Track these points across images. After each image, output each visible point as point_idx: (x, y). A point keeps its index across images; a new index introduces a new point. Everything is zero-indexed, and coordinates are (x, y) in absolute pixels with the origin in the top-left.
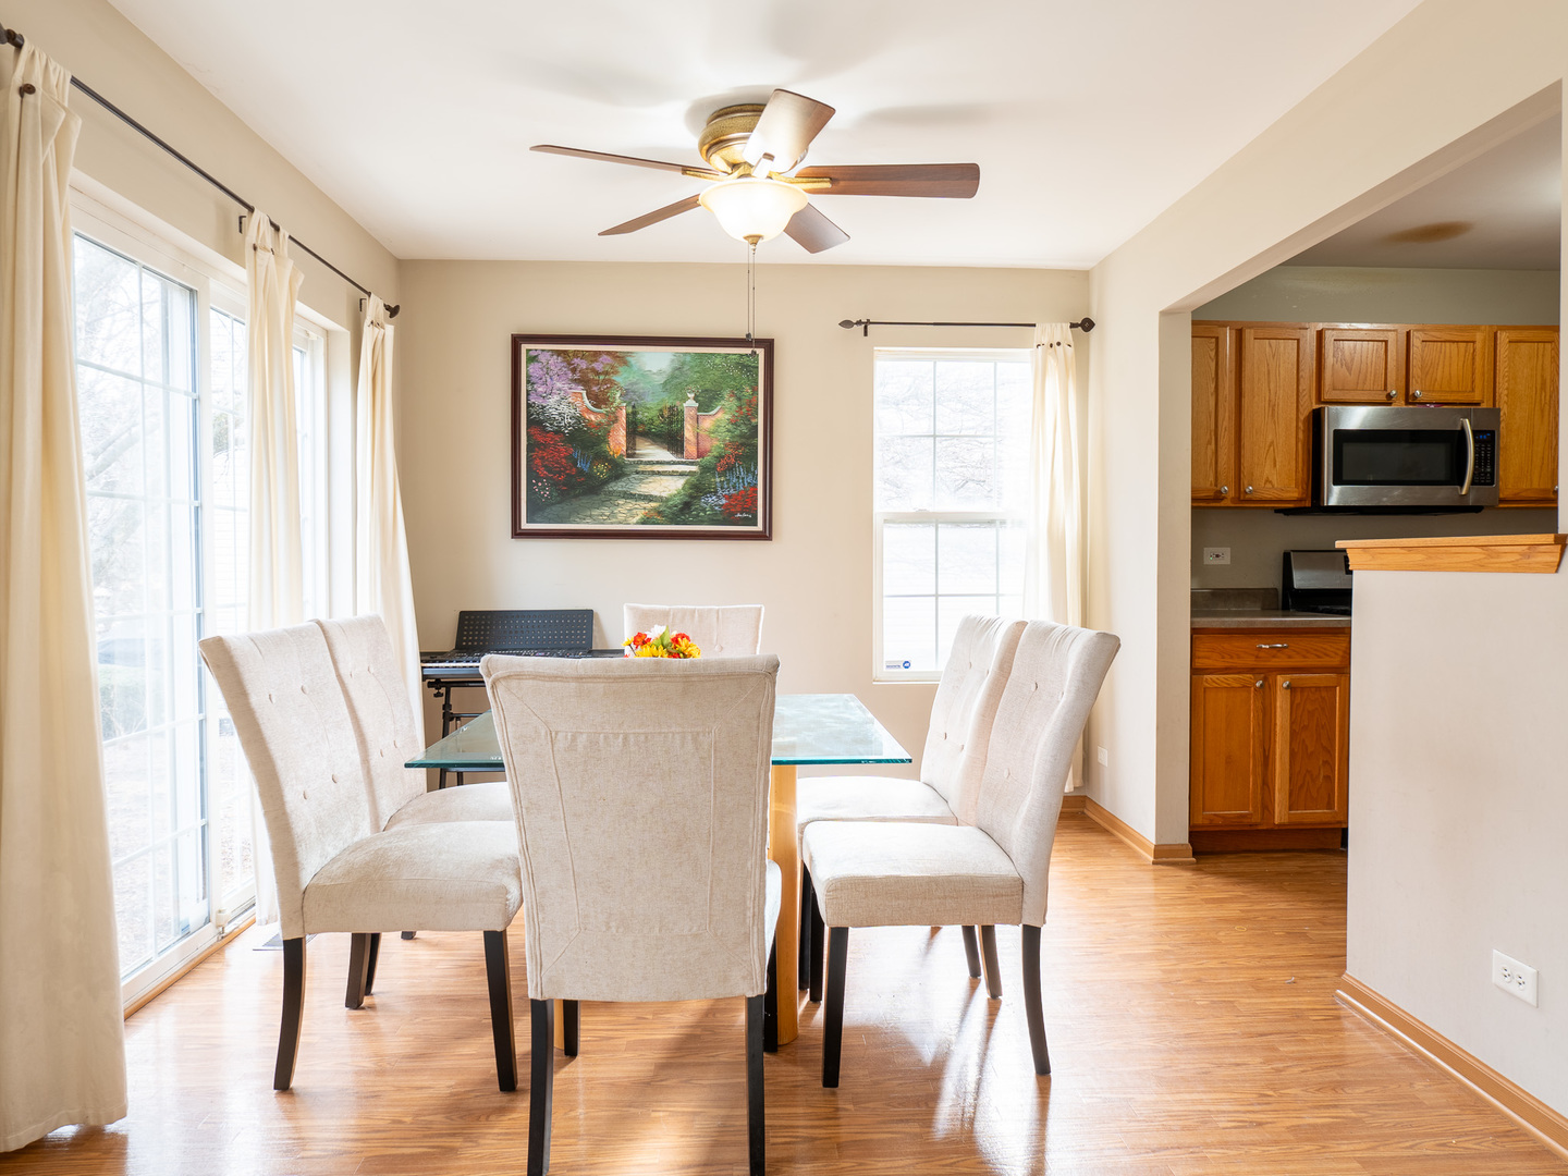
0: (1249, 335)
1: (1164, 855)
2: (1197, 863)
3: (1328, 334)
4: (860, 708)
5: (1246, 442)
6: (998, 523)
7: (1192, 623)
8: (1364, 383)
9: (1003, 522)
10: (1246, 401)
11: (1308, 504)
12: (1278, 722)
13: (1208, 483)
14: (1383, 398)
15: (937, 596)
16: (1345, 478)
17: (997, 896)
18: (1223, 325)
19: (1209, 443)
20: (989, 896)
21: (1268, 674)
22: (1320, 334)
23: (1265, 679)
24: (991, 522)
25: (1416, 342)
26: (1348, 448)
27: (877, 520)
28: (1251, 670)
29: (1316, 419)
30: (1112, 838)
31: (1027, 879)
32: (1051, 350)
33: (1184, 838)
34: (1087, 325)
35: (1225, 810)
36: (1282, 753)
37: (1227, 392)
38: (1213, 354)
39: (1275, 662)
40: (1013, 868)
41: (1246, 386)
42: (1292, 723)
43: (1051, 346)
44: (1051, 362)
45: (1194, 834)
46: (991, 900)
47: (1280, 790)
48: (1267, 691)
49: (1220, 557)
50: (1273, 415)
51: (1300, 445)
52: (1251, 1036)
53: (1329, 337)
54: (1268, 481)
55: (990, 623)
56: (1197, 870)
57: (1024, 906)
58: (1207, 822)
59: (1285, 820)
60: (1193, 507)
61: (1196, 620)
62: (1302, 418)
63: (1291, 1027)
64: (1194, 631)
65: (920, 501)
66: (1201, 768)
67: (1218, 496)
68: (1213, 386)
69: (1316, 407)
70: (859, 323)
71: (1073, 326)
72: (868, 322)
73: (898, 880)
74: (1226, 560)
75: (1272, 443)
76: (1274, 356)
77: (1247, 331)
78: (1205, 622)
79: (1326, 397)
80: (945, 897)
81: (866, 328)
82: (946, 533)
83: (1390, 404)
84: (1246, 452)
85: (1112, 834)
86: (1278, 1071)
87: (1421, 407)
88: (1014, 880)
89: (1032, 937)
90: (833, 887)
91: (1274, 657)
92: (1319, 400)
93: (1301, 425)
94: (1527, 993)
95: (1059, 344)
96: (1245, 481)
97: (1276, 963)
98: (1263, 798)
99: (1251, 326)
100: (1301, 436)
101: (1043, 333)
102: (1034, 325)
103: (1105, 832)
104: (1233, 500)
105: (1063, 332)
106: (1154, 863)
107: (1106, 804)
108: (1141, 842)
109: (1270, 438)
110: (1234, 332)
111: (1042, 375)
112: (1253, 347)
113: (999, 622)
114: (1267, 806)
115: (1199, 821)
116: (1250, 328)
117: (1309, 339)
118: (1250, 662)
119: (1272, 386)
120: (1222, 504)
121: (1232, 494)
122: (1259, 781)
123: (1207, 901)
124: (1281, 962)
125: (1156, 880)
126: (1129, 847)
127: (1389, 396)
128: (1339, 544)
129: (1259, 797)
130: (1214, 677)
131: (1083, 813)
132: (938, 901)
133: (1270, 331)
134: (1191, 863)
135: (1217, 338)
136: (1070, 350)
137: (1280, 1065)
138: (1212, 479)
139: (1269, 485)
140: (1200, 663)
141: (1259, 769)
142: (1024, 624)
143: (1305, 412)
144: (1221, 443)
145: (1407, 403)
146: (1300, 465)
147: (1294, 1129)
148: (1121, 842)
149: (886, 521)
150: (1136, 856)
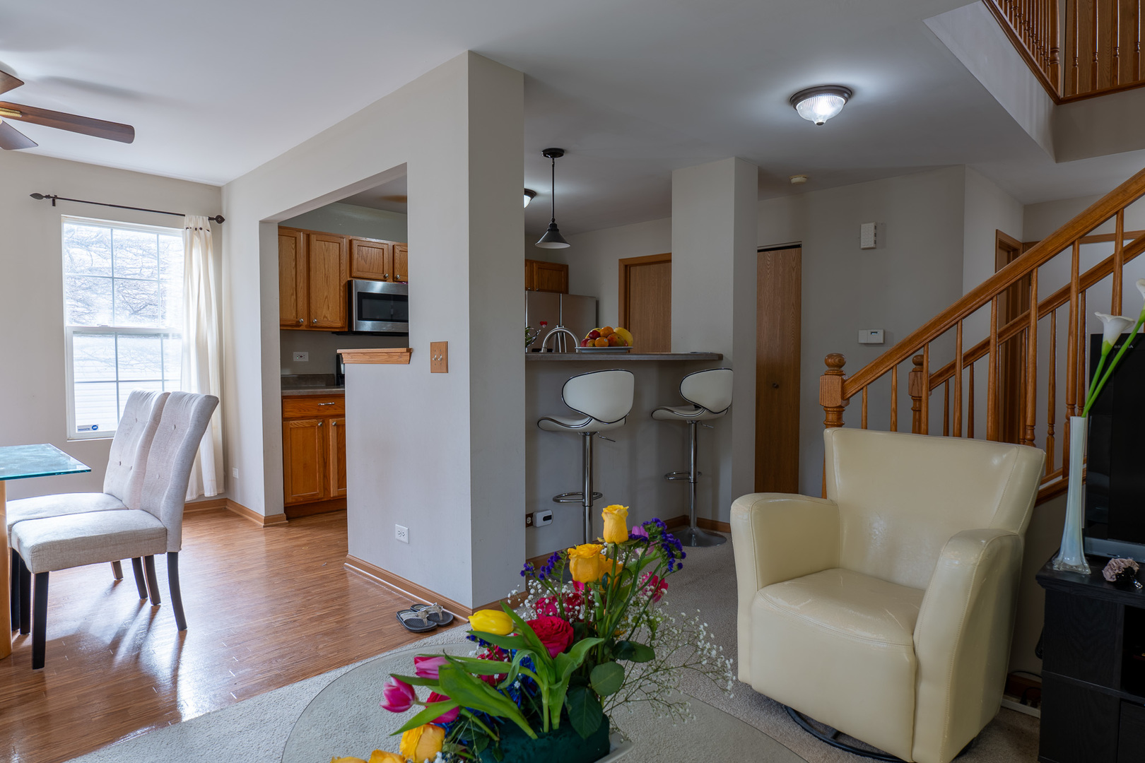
0: (313, 238)
1: (270, 522)
2: (289, 523)
3: (354, 242)
4: (55, 450)
5: (313, 295)
6: (162, 335)
7: (282, 393)
8: (373, 269)
9: (166, 336)
10: (312, 273)
11: (346, 330)
12: (331, 443)
13: (291, 316)
14: (382, 278)
15: (117, 382)
16: (364, 317)
17: (150, 539)
18: (300, 231)
19: (292, 294)
20: (145, 540)
21: (324, 419)
22: (351, 242)
23: (323, 422)
24: (157, 335)
25: (397, 251)
26: (366, 302)
27: (67, 332)
28: (316, 417)
29: (349, 284)
30: (241, 519)
31: (169, 528)
32: (196, 232)
33: (281, 511)
34: (220, 219)
35: (304, 492)
36: (333, 459)
37: (301, 267)
38: (293, 246)
39: (327, 413)
40: (160, 524)
41: (312, 265)
42: (338, 444)
43: (196, 229)
44: (196, 240)
45: (286, 509)
46: (146, 542)
47: (333, 479)
48: (324, 427)
49: (302, 357)
50: (327, 283)
51: (341, 299)
52: (299, 590)
53: (355, 244)
54: (325, 317)
55: (148, 395)
56: (289, 526)
57: (168, 542)
58: (294, 500)
59: (336, 494)
60: (280, 329)
61: (284, 391)
62: (342, 284)
63: (320, 582)
64: (283, 398)
65: (102, 319)
66: (290, 471)
67: (298, 324)
68: (294, 264)
69: (349, 279)
70: (48, 197)
71: (210, 219)
72: (56, 197)
73: (83, 539)
74: (306, 359)
75: (327, 296)
76: (327, 250)
77: (312, 236)
78: (289, 392)
79: (354, 275)
80: (117, 544)
81: (54, 201)
82: (122, 341)
83: (385, 281)
84: (313, 301)
85: (241, 516)
86: (309, 600)
87: (400, 284)
88: (161, 529)
89: (173, 559)
90: (37, 549)
91: (328, 409)
92: (351, 276)
93: (341, 288)
94: (405, 539)
95: (201, 229)
96: (312, 316)
97: (320, 559)
98: (324, 484)
99: (315, 233)
100: (342, 294)
101: (191, 221)
102: (184, 215)
103: (238, 516)
104: (306, 326)
105: (203, 221)
106: (264, 527)
107: (238, 501)
108: (256, 516)
109: (326, 294)
110: (305, 235)
111: (189, 246)
112: (316, 245)
113: (154, 393)
114: (326, 488)
115: (290, 500)
116: (314, 234)
117: (345, 242)
118: (315, 413)
119: (326, 267)
120: (300, 328)
121: (306, 323)
122: (322, 476)
123: (290, 539)
124: (322, 558)
125: (265, 534)
126: (251, 521)
127: (385, 277)
128: (339, 351)
129: (322, 484)
130: (295, 422)
131: (225, 508)
132: (112, 547)
133: (325, 237)
134: (286, 523)
135: (296, 238)
136: (209, 234)
137: (310, 598)
138: (294, 314)
139: (325, 319)
140: (287, 415)
141: (322, 469)
142: (169, 394)
143: (344, 282)
144: (299, 295)
145: (394, 281)
146: (342, 309)
147: (310, 619)
148: (247, 520)
149: (75, 332)
150: (254, 525)
